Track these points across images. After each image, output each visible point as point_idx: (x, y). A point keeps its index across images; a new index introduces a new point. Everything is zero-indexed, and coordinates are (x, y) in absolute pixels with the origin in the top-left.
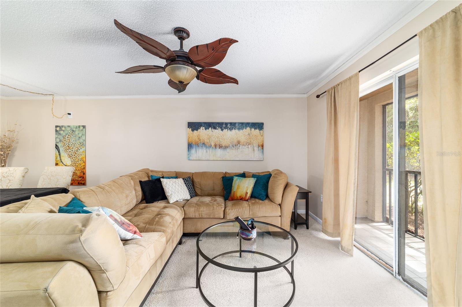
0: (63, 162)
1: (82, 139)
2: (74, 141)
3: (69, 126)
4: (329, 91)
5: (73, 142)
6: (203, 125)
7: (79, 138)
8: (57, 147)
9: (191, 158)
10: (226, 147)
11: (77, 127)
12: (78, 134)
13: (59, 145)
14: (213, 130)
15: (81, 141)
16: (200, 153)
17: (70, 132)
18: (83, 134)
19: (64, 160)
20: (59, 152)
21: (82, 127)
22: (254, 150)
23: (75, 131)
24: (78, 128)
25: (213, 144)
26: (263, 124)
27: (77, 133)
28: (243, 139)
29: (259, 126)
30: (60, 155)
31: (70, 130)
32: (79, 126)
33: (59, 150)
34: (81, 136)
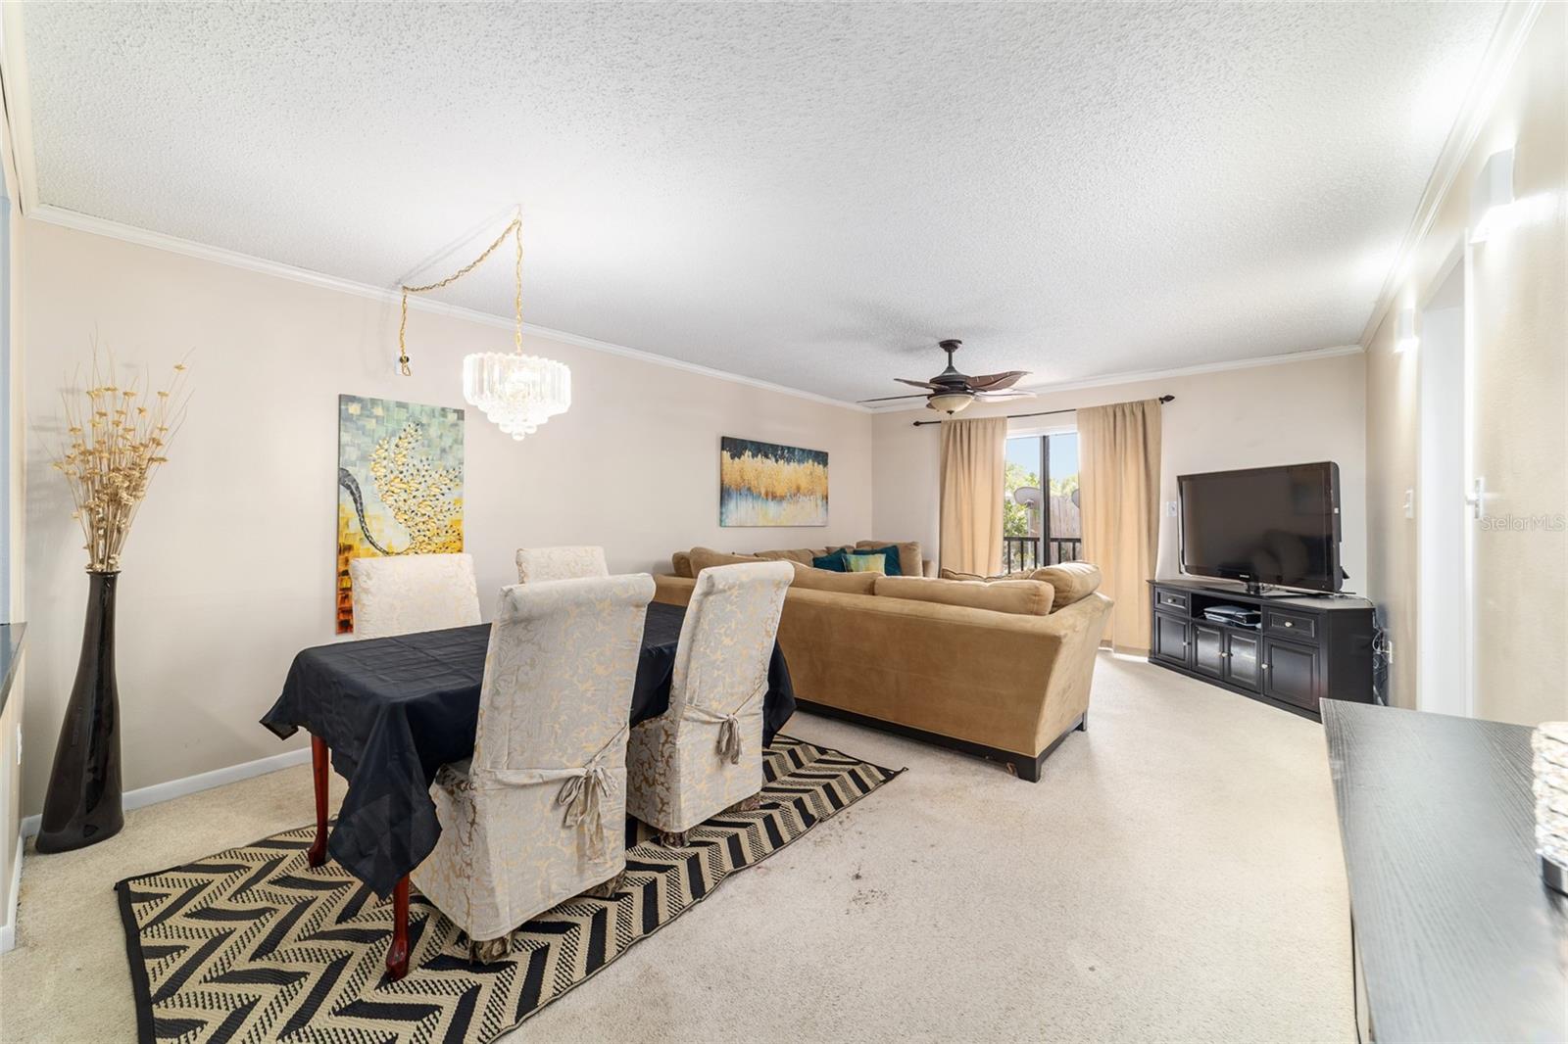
0: (375, 539)
1: (454, 457)
2: (424, 459)
3: (401, 405)
4: (946, 422)
5: (420, 466)
6: (749, 445)
7: (443, 451)
8: (346, 481)
9: (728, 522)
10: (782, 498)
11: (433, 411)
12: (441, 437)
13: (359, 473)
14: (765, 460)
15: (450, 461)
16: (741, 510)
17: (405, 425)
18: (459, 441)
19: (381, 531)
20: (357, 500)
21: (456, 415)
22: (817, 506)
23: (429, 425)
24: (437, 414)
25: (763, 492)
26: (827, 454)
27: (434, 432)
28: (804, 484)
29: (821, 458)
30: (360, 512)
31: (408, 420)
32: (443, 409)
33: (360, 492)
34: (451, 447)
